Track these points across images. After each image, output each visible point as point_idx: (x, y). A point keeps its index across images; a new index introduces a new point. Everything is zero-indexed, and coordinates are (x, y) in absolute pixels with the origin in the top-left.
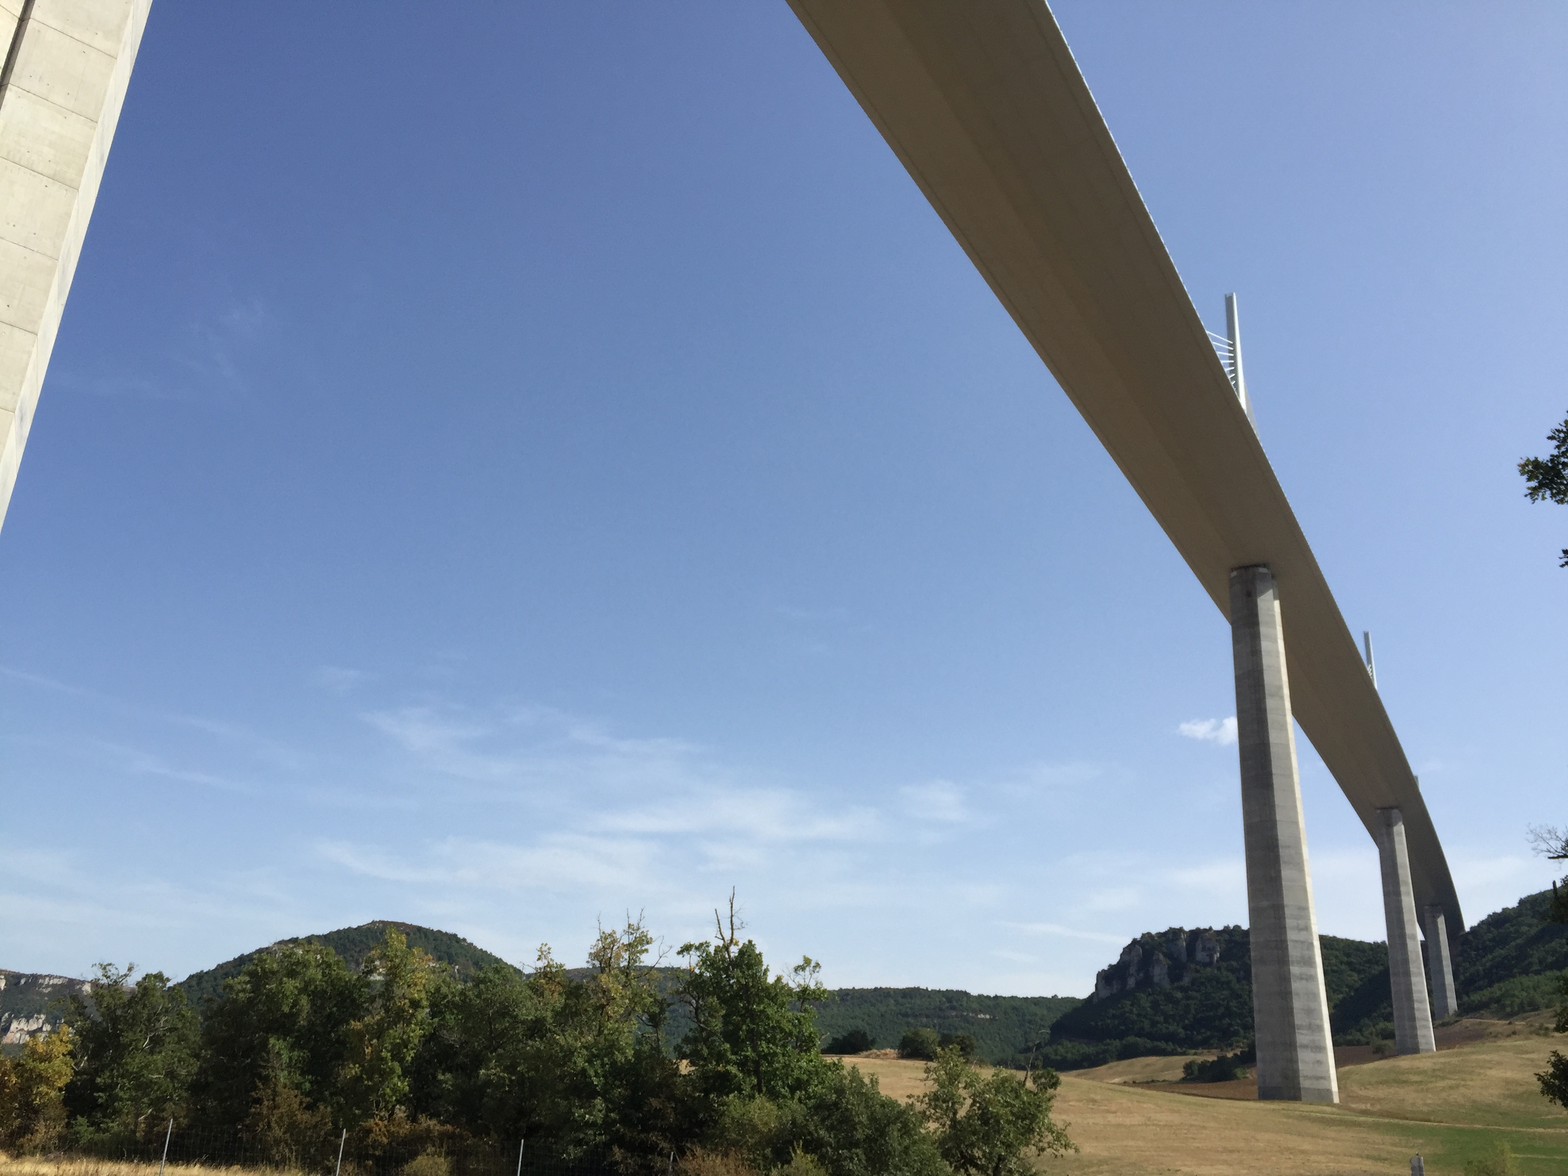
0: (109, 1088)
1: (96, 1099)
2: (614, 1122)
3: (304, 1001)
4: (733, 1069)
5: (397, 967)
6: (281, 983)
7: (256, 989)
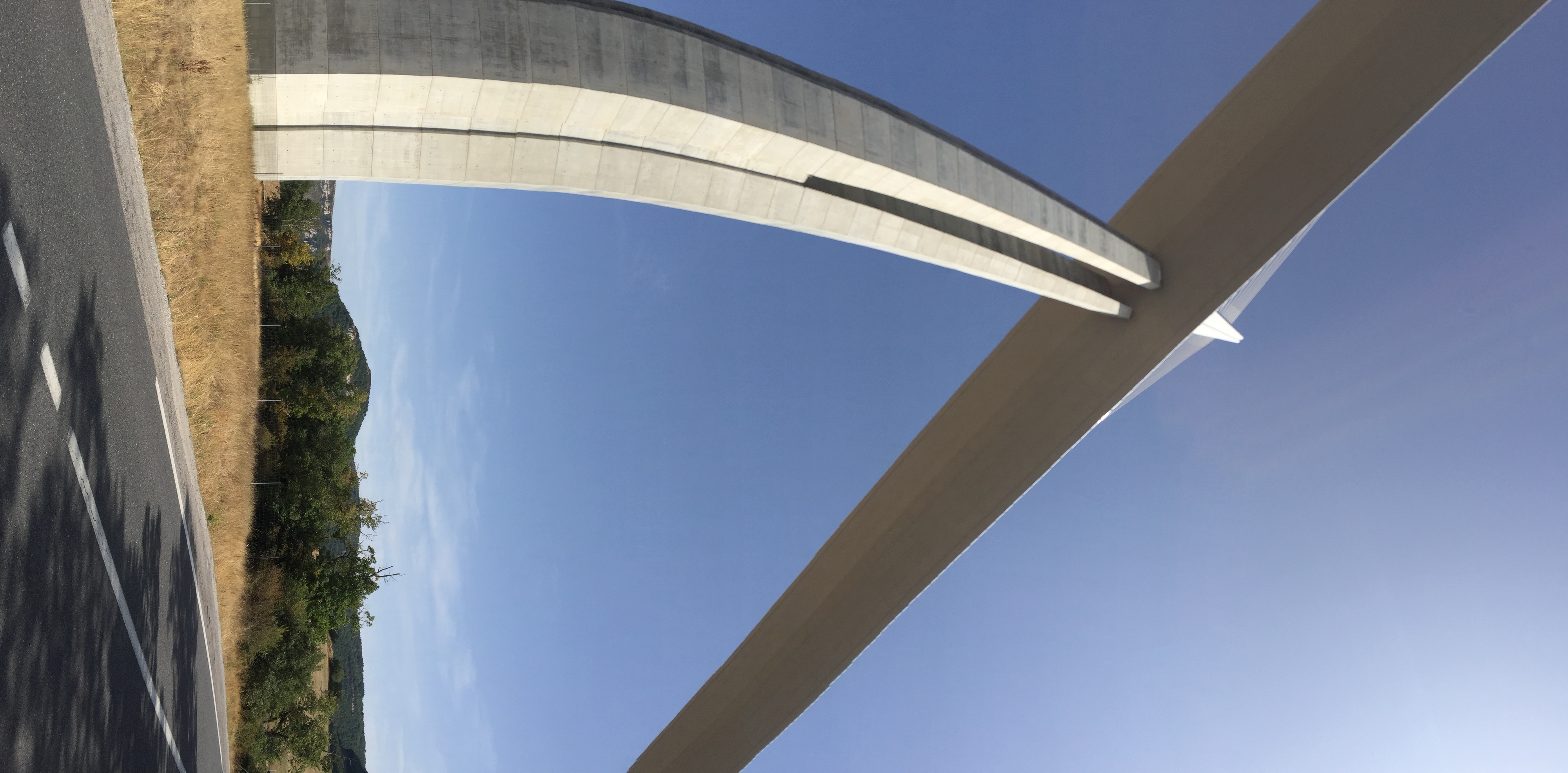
0: (290, 282)
1: (285, 277)
2: (291, 525)
3: (332, 361)
4: (317, 585)
5: (351, 401)
6: (339, 349)
7: (335, 338)
